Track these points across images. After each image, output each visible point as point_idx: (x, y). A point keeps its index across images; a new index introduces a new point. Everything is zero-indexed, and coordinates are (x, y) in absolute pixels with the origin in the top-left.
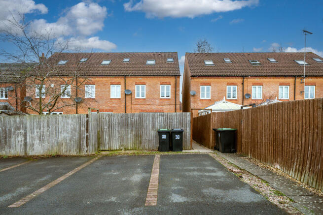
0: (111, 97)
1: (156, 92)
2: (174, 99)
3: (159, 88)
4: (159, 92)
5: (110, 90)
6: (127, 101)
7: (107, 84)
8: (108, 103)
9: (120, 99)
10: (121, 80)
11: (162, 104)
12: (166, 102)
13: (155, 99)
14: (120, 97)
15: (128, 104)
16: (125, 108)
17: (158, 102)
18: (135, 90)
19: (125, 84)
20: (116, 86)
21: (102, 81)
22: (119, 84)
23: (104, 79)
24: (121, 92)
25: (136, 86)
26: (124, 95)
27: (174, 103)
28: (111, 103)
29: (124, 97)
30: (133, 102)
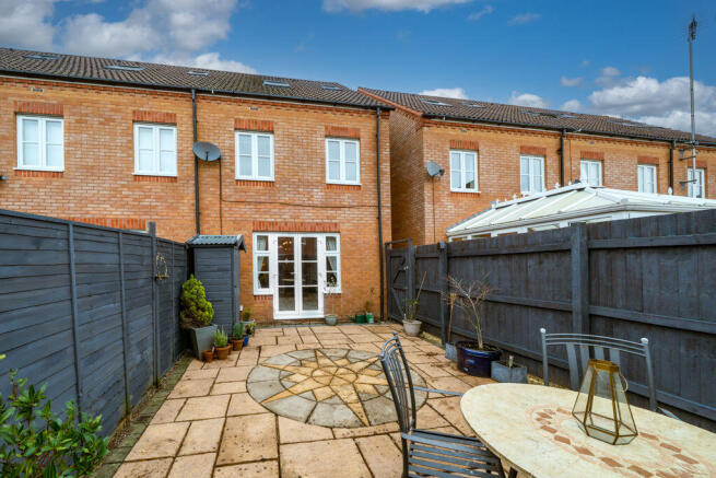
0: (137, 171)
1: (310, 159)
2: (372, 186)
3: (323, 148)
4: (323, 160)
5: (132, 142)
6: (202, 188)
7: (117, 117)
8: (125, 192)
9: (174, 179)
10: (180, 108)
11: (332, 202)
12: (346, 198)
13: (309, 185)
14: (174, 173)
15: (209, 198)
16: (198, 214)
17: (318, 195)
18: (233, 151)
19: (195, 123)
20: (156, 129)
21: (93, 102)
22: (168, 121)
23: (106, 99)
24: (179, 151)
25: (237, 134)
26: (191, 165)
27: (374, 202)
28: (138, 193)
29: (191, 172)
30: (226, 191)
